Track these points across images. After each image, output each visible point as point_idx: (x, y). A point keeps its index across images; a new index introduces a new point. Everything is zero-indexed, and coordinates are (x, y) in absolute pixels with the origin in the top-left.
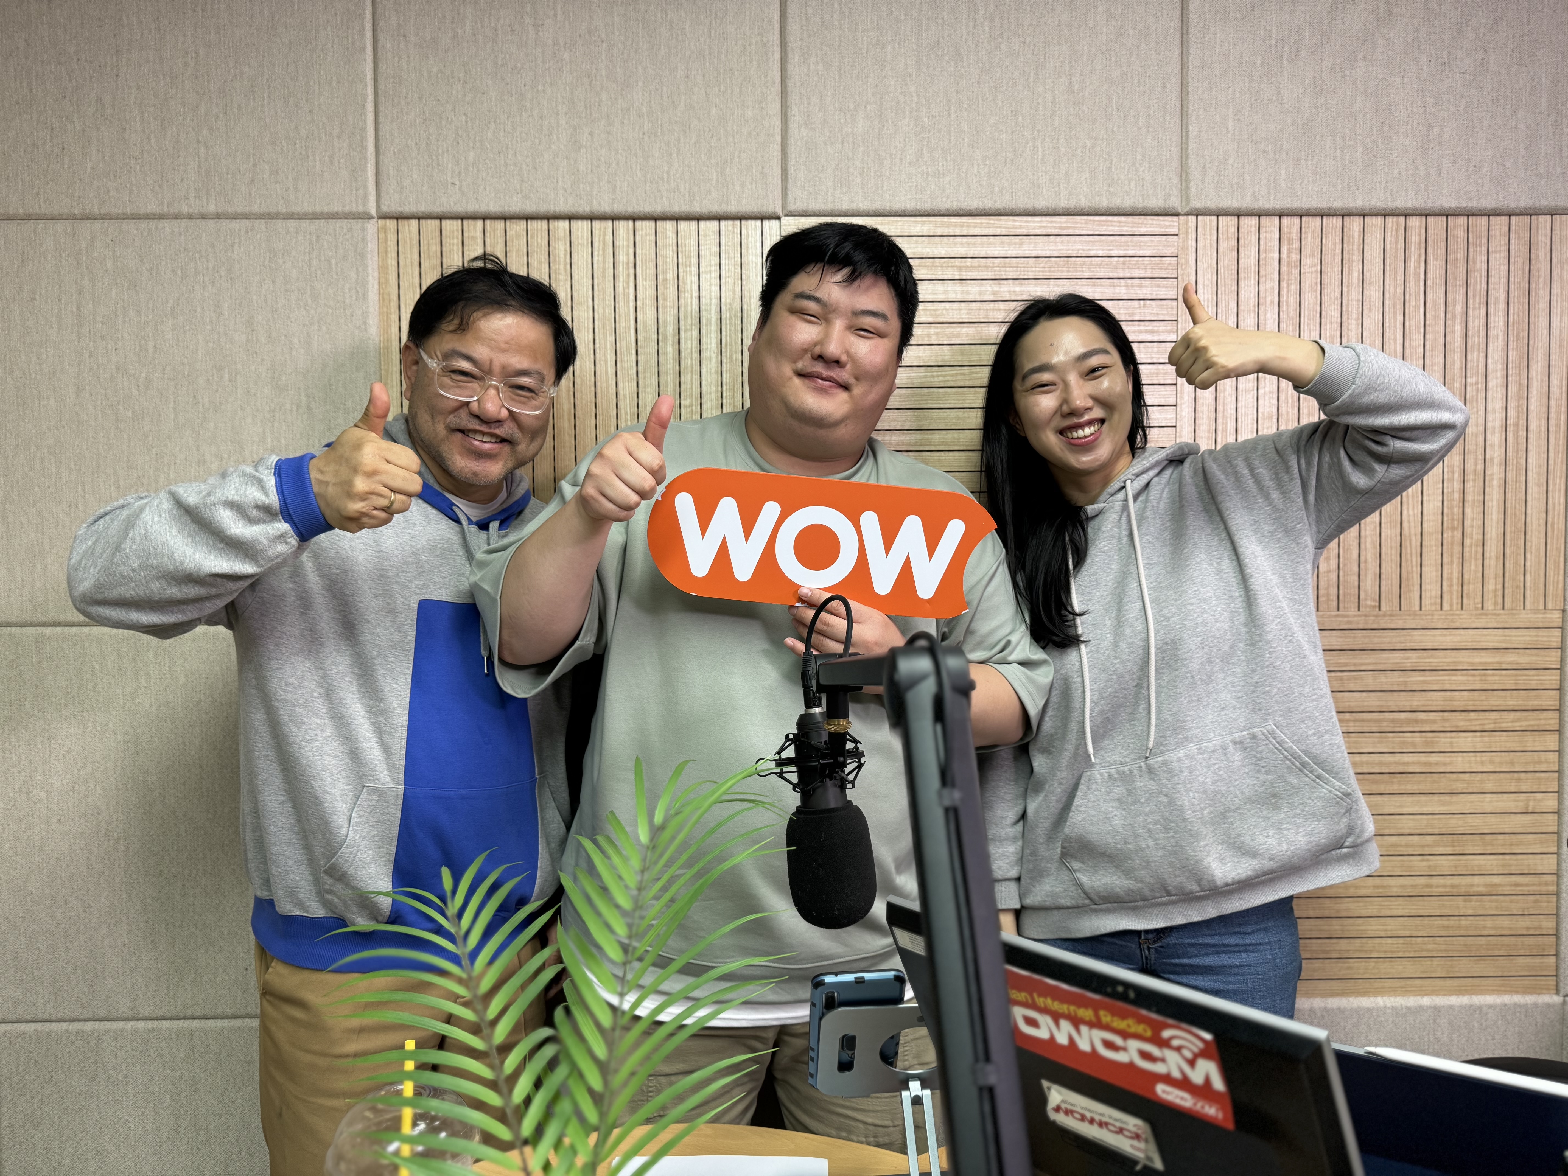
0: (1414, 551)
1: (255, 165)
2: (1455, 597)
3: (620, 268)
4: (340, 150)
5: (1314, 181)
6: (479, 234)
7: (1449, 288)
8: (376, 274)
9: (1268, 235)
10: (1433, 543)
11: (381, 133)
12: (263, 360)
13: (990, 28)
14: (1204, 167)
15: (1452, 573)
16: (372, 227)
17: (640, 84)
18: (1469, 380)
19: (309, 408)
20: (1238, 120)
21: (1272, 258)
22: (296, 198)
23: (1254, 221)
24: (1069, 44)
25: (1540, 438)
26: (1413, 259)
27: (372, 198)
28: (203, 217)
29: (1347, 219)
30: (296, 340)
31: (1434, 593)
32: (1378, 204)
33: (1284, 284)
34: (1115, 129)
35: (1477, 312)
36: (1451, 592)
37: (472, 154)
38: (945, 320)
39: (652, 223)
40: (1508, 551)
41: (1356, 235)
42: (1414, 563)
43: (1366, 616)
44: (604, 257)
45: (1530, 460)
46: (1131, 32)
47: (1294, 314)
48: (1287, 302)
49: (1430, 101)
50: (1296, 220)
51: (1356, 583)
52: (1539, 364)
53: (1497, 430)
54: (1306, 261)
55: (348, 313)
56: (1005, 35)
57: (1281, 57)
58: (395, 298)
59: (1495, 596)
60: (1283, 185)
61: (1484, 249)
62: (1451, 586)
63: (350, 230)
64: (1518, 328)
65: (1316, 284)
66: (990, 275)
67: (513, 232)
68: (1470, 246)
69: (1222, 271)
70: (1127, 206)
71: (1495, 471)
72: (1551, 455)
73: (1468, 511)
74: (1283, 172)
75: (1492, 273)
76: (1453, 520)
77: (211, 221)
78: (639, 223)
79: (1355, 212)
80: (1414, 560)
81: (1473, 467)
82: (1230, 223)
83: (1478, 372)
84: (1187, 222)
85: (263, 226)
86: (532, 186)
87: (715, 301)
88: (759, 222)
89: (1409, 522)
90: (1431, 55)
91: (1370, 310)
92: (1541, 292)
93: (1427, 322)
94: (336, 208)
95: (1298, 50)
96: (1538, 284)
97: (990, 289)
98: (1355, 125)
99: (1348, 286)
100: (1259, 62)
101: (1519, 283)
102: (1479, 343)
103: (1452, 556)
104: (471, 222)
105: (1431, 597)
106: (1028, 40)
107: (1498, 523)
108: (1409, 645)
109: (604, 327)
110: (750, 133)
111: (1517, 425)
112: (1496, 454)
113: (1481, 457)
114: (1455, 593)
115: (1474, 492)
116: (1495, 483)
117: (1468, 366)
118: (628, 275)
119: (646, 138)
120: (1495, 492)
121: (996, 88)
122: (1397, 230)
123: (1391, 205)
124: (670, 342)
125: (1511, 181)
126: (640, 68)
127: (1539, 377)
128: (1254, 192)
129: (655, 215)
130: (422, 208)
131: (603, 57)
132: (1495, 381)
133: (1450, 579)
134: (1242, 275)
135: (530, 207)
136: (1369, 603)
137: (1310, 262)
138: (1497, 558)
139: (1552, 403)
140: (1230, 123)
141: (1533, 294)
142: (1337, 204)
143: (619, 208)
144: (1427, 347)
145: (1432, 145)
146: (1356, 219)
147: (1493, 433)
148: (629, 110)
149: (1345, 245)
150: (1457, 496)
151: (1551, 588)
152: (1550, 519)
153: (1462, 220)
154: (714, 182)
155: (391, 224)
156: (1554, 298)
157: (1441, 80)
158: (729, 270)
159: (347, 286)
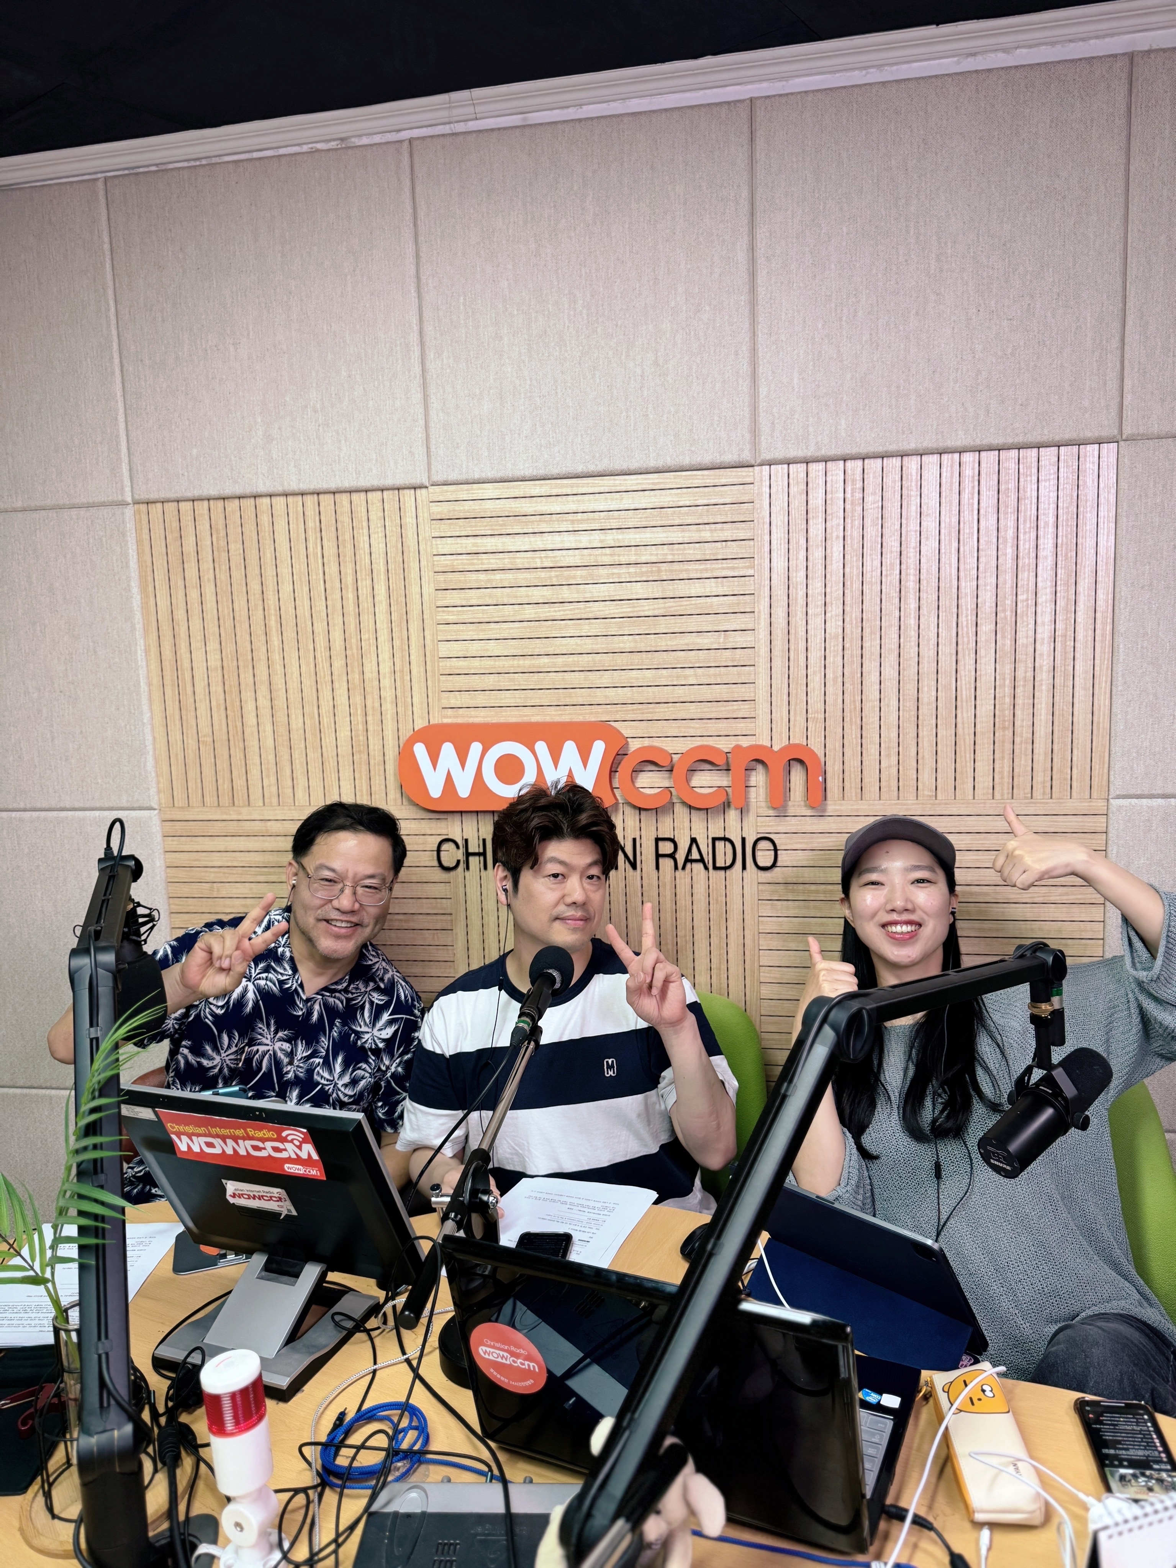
0: (968, 748)
1: (46, 469)
2: (1005, 788)
3: (310, 533)
4: (102, 452)
5: (871, 429)
6: (206, 512)
7: (1001, 516)
8: (135, 547)
9: (834, 478)
10: (985, 741)
11: (130, 438)
12: (62, 616)
13: (588, 315)
14: (773, 423)
15: (1003, 767)
16: (129, 511)
17: (314, 385)
18: (1019, 597)
19: (95, 652)
20: (803, 379)
21: (838, 498)
22: (76, 492)
23: (821, 466)
24: (654, 323)
25: (1086, 647)
26: (967, 491)
27: (128, 489)
28: (15, 510)
29: (905, 458)
30: (83, 601)
31: (986, 784)
32: (930, 445)
33: (848, 521)
34: (695, 395)
35: (1027, 536)
36: (1002, 784)
37: (195, 451)
38: (563, 565)
39: (332, 496)
40: (1055, 747)
41: (914, 473)
42: (968, 759)
43: (923, 804)
44: (297, 524)
45: (1077, 667)
46: (707, 308)
47: (857, 545)
48: (851, 536)
49: (978, 347)
50: (859, 463)
51: (915, 777)
52: (1087, 581)
53: (1046, 642)
54: (869, 499)
55: (117, 578)
56: (600, 320)
57: (841, 319)
58: (150, 564)
59: (1044, 787)
60: (843, 434)
61: (1035, 479)
62: (1002, 778)
63: (113, 515)
64: (1066, 549)
65: (878, 518)
66: (597, 526)
67: (230, 509)
68: (1021, 476)
69: (792, 512)
70: (707, 462)
71: (1044, 677)
72: (1097, 662)
73: (1018, 713)
74: (843, 422)
75: (1041, 499)
76: (1004, 721)
77: (20, 514)
78: (321, 497)
79: (911, 453)
80: (968, 756)
81: (1023, 675)
82: (799, 470)
83: (1028, 591)
84: (761, 471)
85: (55, 515)
86: (239, 473)
87: (383, 556)
88: (412, 491)
89: (963, 723)
90: (980, 305)
91: (927, 539)
92: (1089, 515)
93: (980, 547)
94: (102, 498)
95: (855, 310)
96: (1085, 507)
97: (597, 538)
98: (908, 376)
99: (907, 519)
100: (820, 326)
101: (1067, 508)
102: (1029, 564)
103: (1003, 752)
104: (200, 503)
105: (983, 788)
106: (619, 323)
107: (1046, 723)
108: (963, 829)
109: (301, 579)
110: (399, 420)
111: (1065, 636)
112: (1045, 663)
113: (1031, 665)
114: (1006, 785)
115: (1024, 696)
116: (1044, 687)
117: (1019, 585)
118: (316, 538)
119: (321, 429)
120: (1044, 695)
121: (594, 368)
122: (952, 466)
123: (941, 445)
124: (350, 590)
125: (1055, 416)
126: (314, 374)
127: (1086, 592)
128: (817, 443)
129: (332, 490)
130: (163, 495)
131: (286, 366)
132: (1044, 597)
133: (1002, 772)
134: (810, 515)
135: (238, 491)
136: (926, 793)
137: (872, 500)
138: (1045, 754)
139: (1098, 615)
140: (796, 381)
141: (1081, 517)
142: (893, 448)
143: (304, 486)
144: (980, 569)
145: (980, 388)
146: (914, 458)
147: (1042, 643)
148: (306, 407)
149: (904, 482)
150: (1008, 700)
151: (1097, 779)
152: (1095, 719)
153: (1014, 453)
154: (374, 462)
155: (143, 507)
156: (1101, 520)
157: (989, 328)
158: (392, 531)
159: (114, 558)
